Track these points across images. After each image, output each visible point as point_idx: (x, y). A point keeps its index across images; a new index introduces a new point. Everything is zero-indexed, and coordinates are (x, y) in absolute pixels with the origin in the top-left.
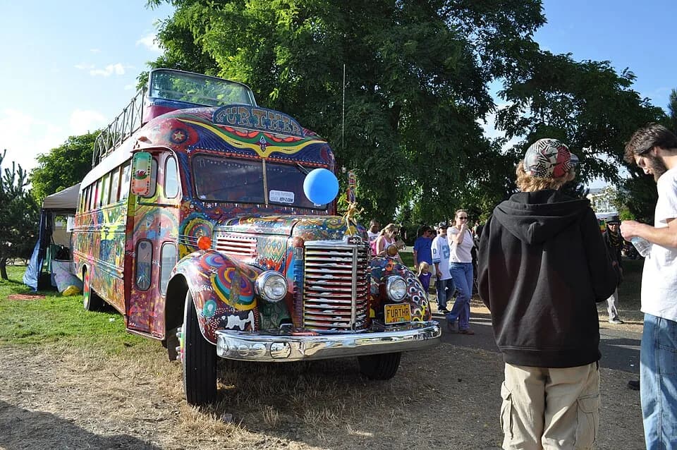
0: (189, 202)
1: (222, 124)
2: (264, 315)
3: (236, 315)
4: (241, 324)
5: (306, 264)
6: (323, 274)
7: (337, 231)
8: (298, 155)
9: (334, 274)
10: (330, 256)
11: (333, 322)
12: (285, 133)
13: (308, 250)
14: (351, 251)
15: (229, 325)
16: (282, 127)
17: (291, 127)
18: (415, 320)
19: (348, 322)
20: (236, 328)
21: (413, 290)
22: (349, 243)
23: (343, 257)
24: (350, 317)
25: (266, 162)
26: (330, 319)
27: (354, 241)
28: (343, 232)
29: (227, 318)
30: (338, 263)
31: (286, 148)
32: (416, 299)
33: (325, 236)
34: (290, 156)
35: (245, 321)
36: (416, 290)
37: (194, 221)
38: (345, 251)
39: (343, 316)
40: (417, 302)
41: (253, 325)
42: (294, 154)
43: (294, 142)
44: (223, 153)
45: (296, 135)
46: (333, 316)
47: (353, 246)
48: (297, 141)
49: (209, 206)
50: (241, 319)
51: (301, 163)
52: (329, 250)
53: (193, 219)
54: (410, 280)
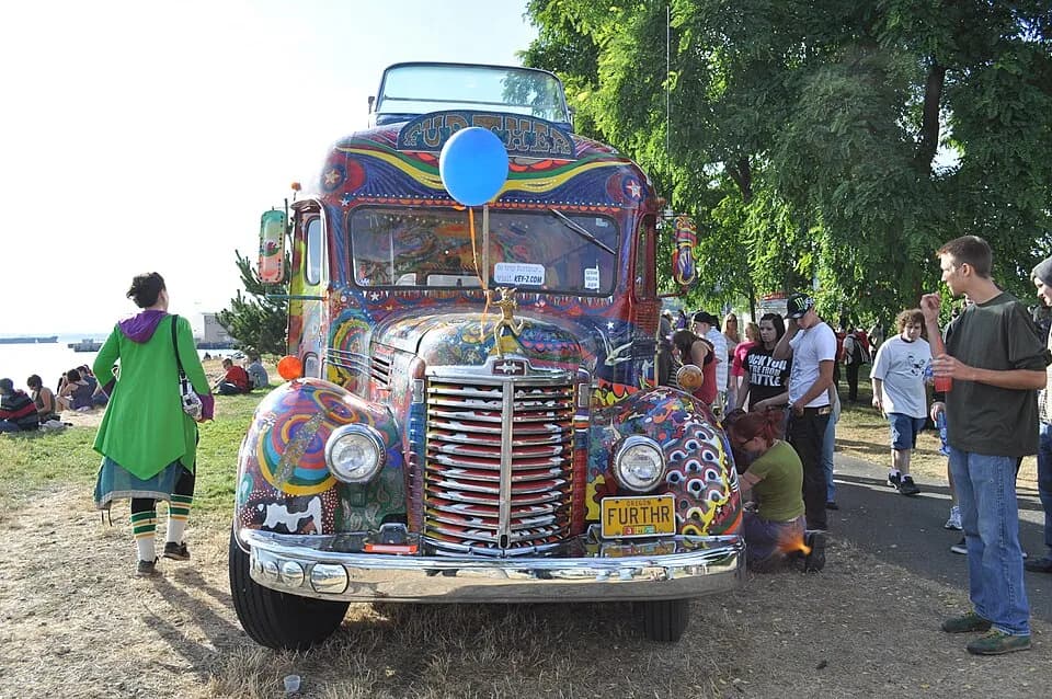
0: (340, 291)
1: (414, 148)
2: (350, 505)
3: (280, 505)
4: (291, 521)
5: (430, 412)
6: (453, 432)
7: (477, 348)
8: (558, 194)
9: (469, 434)
10: (464, 398)
11: (467, 529)
12: (539, 154)
13: (434, 384)
14: (500, 389)
15: (270, 522)
16: (530, 141)
17: (550, 141)
18: (688, 533)
19: (494, 532)
20: (281, 529)
21: (693, 467)
22: (495, 372)
23: (486, 400)
24: (496, 520)
25: (492, 211)
26: (463, 522)
27: (505, 368)
28: (487, 350)
29: (265, 509)
30: (478, 411)
31: (534, 182)
32: (696, 486)
33: (456, 357)
34: (542, 197)
35: (299, 515)
36: (700, 467)
37: (348, 324)
38: (491, 388)
39: (486, 519)
40: (697, 493)
41: (318, 523)
42: (549, 192)
43: (554, 169)
44: (409, 201)
45: (559, 155)
46: (469, 518)
47: (503, 377)
48: (559, 166)
49: (375, 297)
50: (291, 511)
51: (564, 208)
52: (461, 386)
53: (345, 321)
54: (693, 446)
